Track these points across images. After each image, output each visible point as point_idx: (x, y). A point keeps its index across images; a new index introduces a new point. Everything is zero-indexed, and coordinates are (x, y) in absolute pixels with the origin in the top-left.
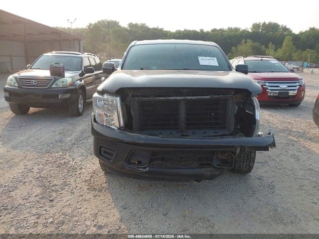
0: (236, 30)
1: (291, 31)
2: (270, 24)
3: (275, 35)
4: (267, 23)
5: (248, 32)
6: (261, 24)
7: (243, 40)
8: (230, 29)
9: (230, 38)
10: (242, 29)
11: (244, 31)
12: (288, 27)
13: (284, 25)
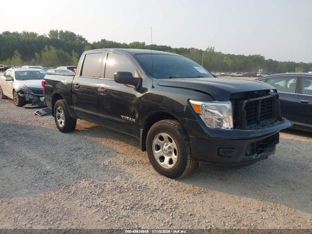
0: (33, 35)
1: (87, 41)
2: (67, 32)
3: (74, 43)
4: (64, 31)
5: (47, 38)
6: (59, 32)
7: (46, 47)
8: (26, 34)
9: (29, 43)
10: (40, 35)
11: (42, 37)
12: (83, 37)
13: (80, 35)
